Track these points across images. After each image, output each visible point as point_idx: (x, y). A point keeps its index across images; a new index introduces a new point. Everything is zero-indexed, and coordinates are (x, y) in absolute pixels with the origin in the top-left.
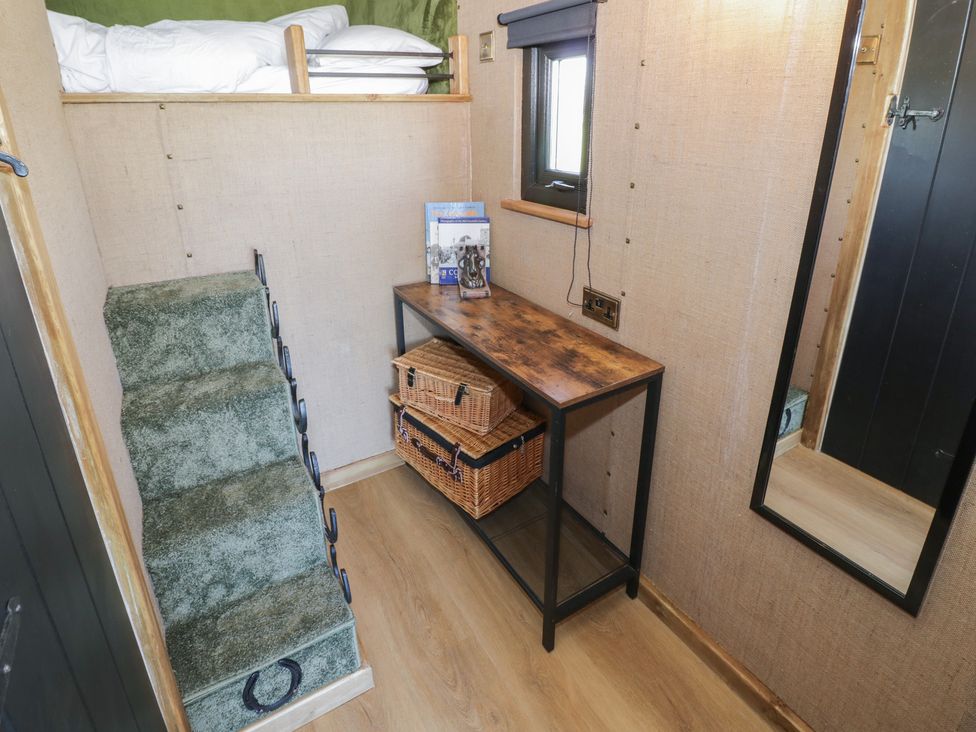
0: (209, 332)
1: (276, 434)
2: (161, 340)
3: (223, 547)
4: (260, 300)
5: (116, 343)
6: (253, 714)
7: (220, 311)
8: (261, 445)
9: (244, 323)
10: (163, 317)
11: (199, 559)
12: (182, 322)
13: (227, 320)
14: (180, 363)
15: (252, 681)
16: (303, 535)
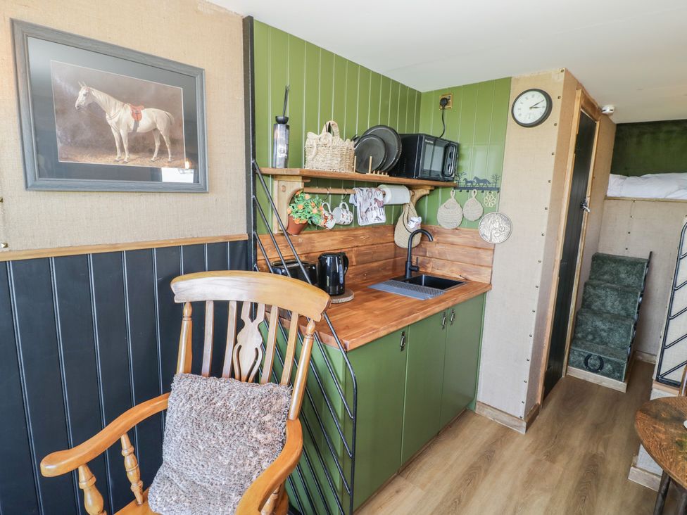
0: (622, 271)
1: (629, 307)
2: (606, 268)
3: (597, 323)
4: (644, 266)
5: (592, 265)
6: (584, 366)
7: (628, 266)
8: (623, 308)
9: (635, 272)
10: (609, 262)
11: (589, 323)
12: (614, 265)
13: (629, 269)
14: (608, 277)
15: (590, 356)
16: (623, 337)
